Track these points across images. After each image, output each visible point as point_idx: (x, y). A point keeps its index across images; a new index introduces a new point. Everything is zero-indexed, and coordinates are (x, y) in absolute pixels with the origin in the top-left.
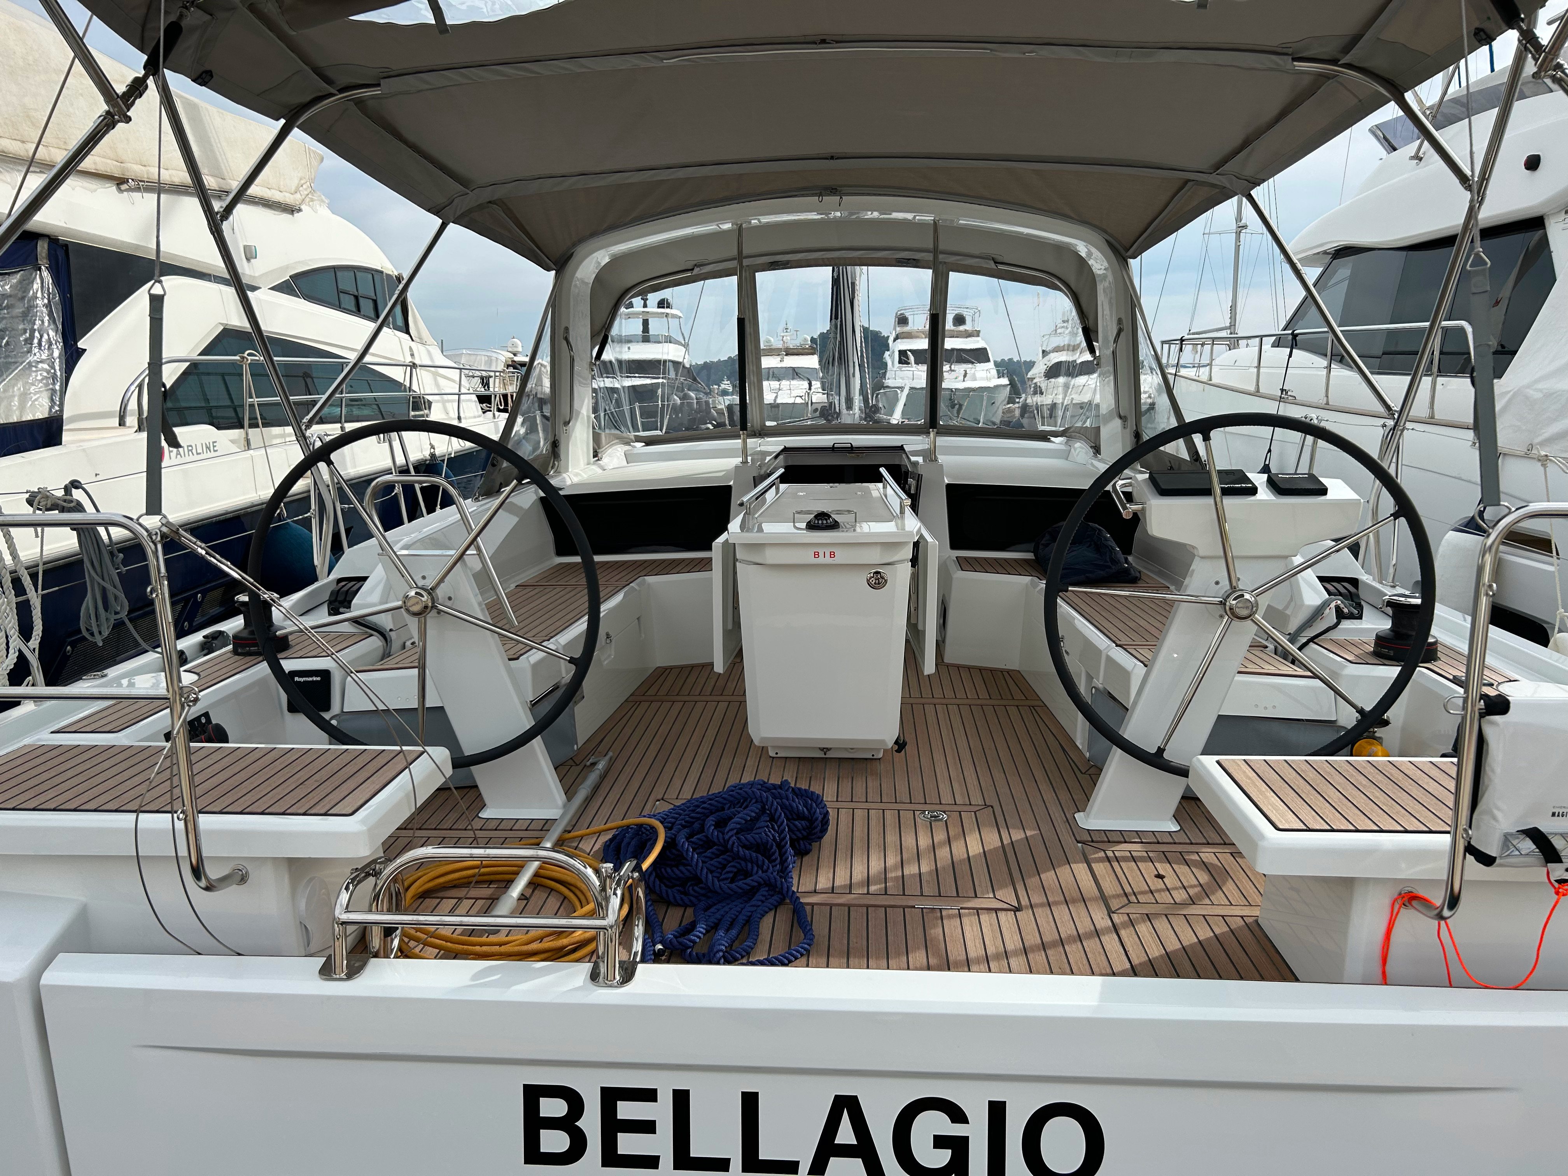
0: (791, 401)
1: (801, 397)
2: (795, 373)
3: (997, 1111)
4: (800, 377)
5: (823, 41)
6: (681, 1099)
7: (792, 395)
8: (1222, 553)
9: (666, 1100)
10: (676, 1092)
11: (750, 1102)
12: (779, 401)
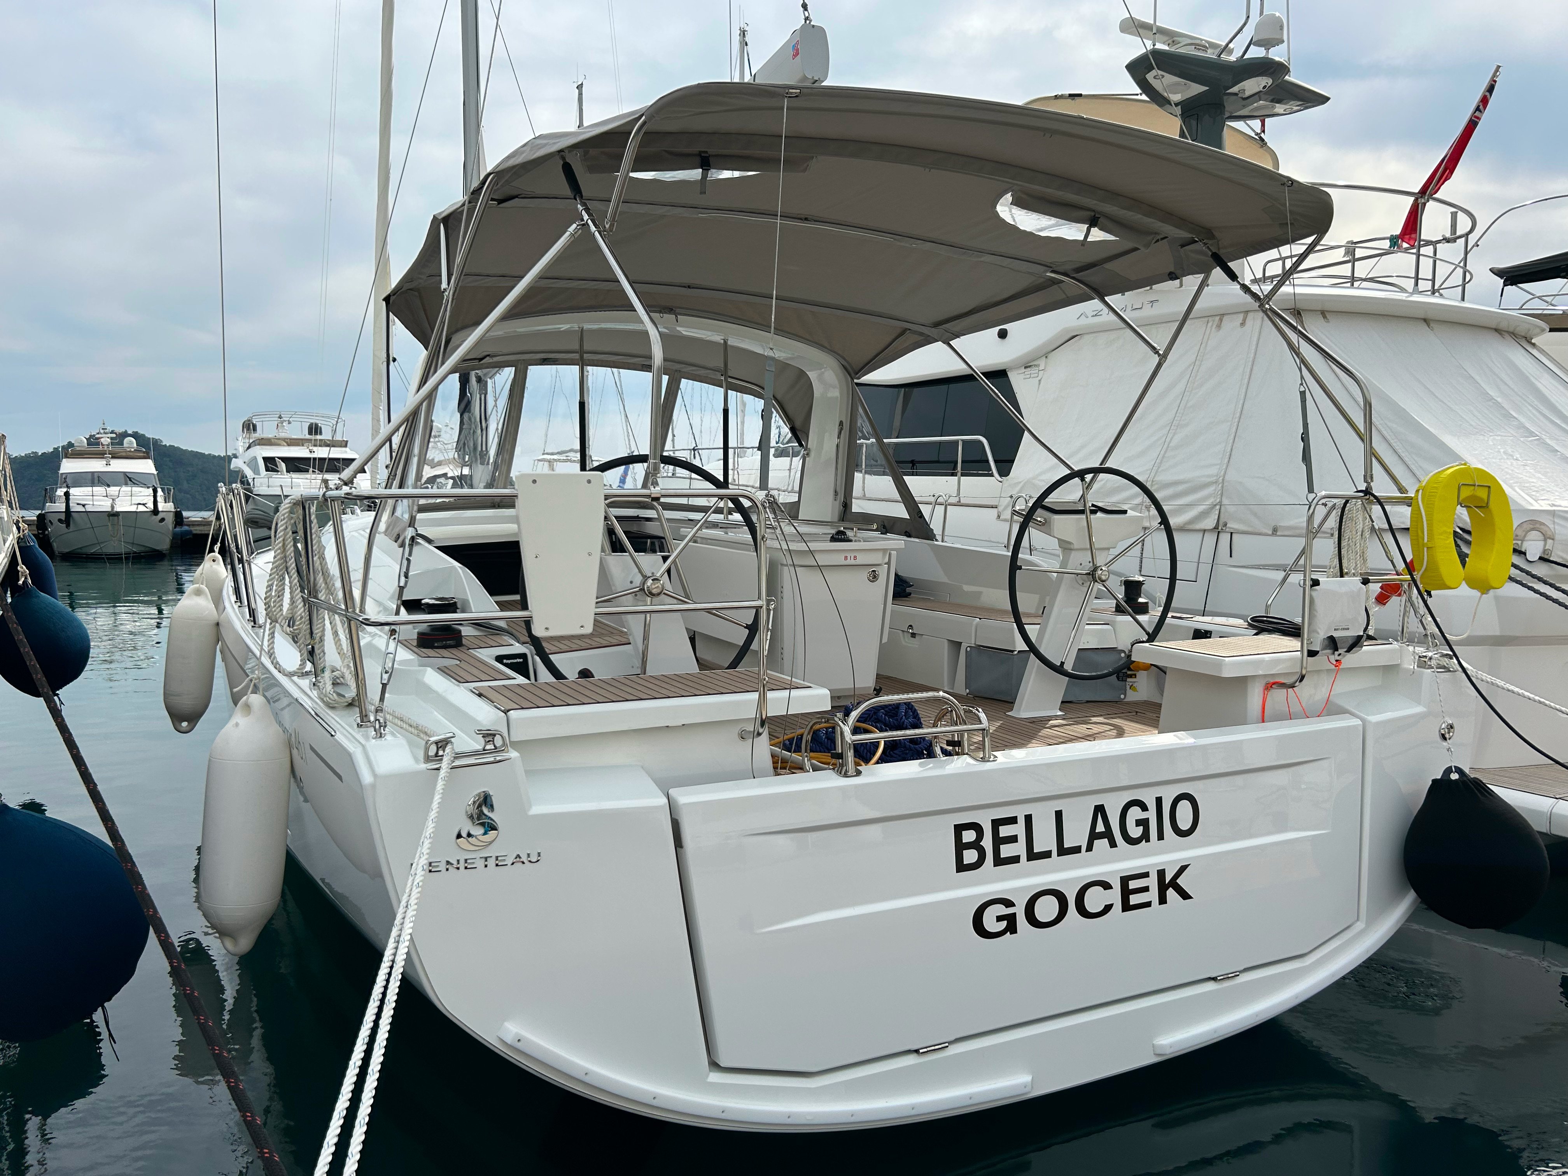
0: (133, 509)
1: (144, 504)
2: (129, 479)
3: (1159, 801)
4: (134, 483)
5: (806, 219)
6: (1028, 819)
7: (133, 502)
8: (1089, 546)
9: (1021, 821)
10: (1026, 816)
11: (1059, 815)
12: (118, 509)
